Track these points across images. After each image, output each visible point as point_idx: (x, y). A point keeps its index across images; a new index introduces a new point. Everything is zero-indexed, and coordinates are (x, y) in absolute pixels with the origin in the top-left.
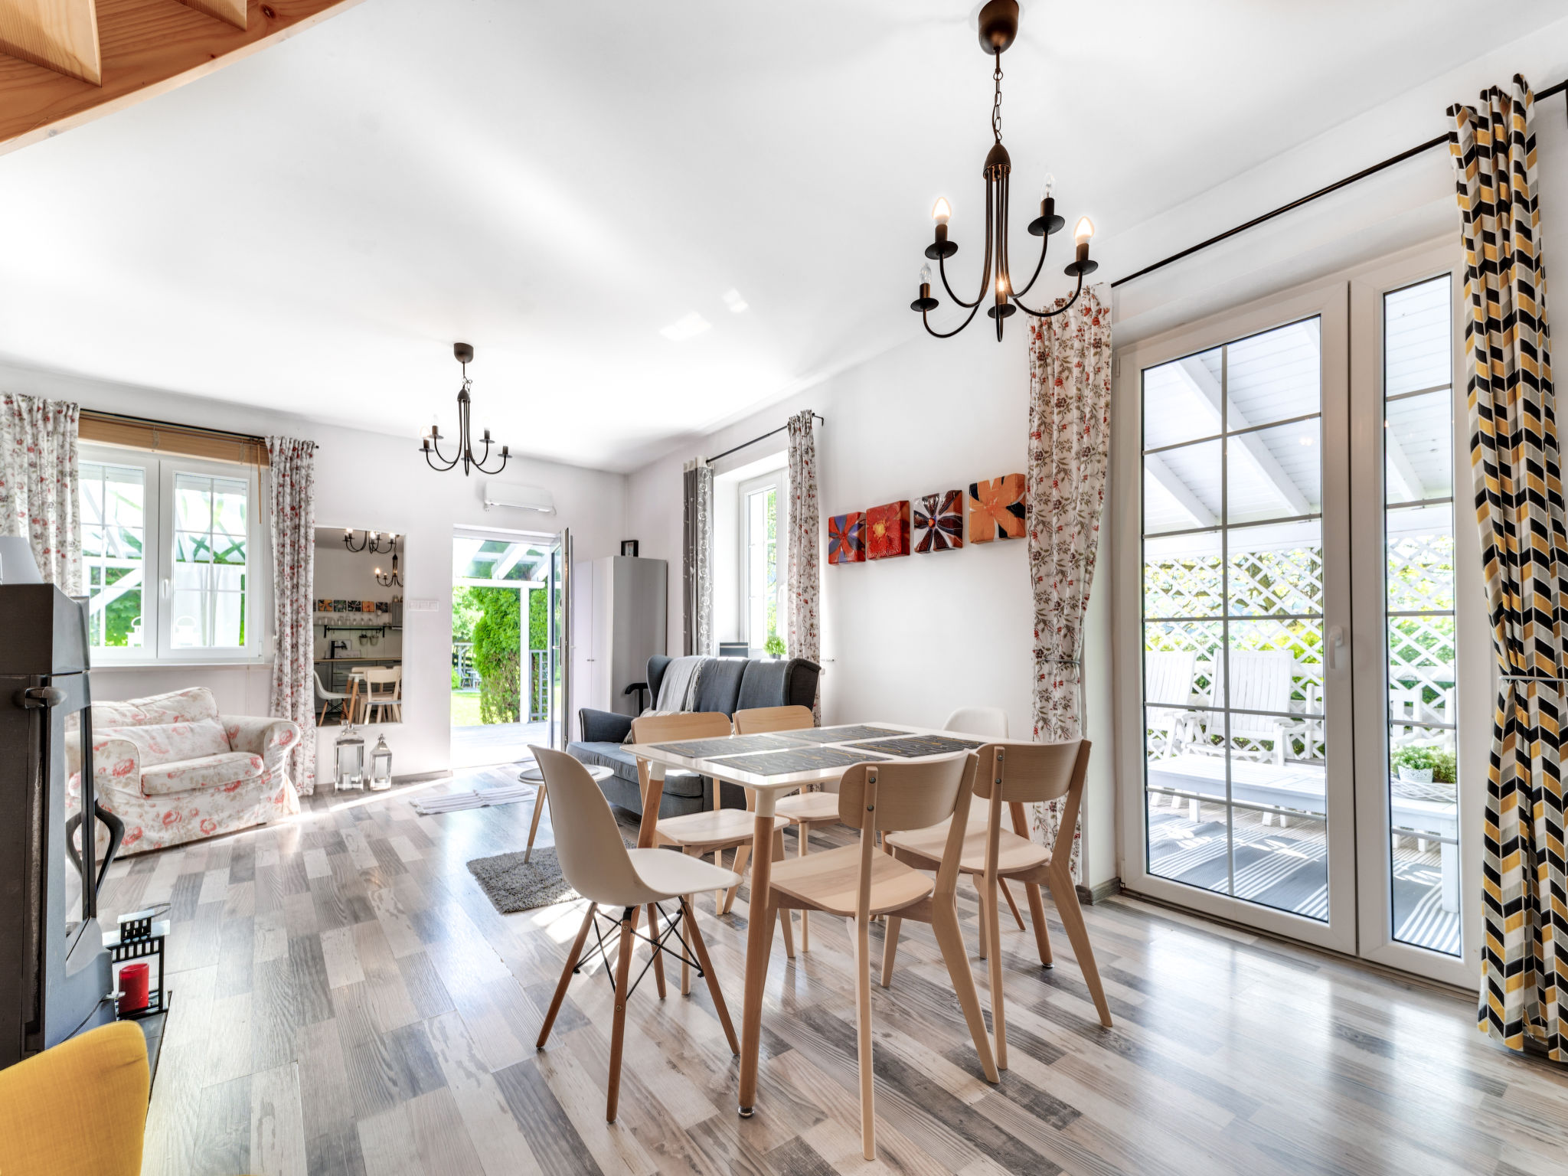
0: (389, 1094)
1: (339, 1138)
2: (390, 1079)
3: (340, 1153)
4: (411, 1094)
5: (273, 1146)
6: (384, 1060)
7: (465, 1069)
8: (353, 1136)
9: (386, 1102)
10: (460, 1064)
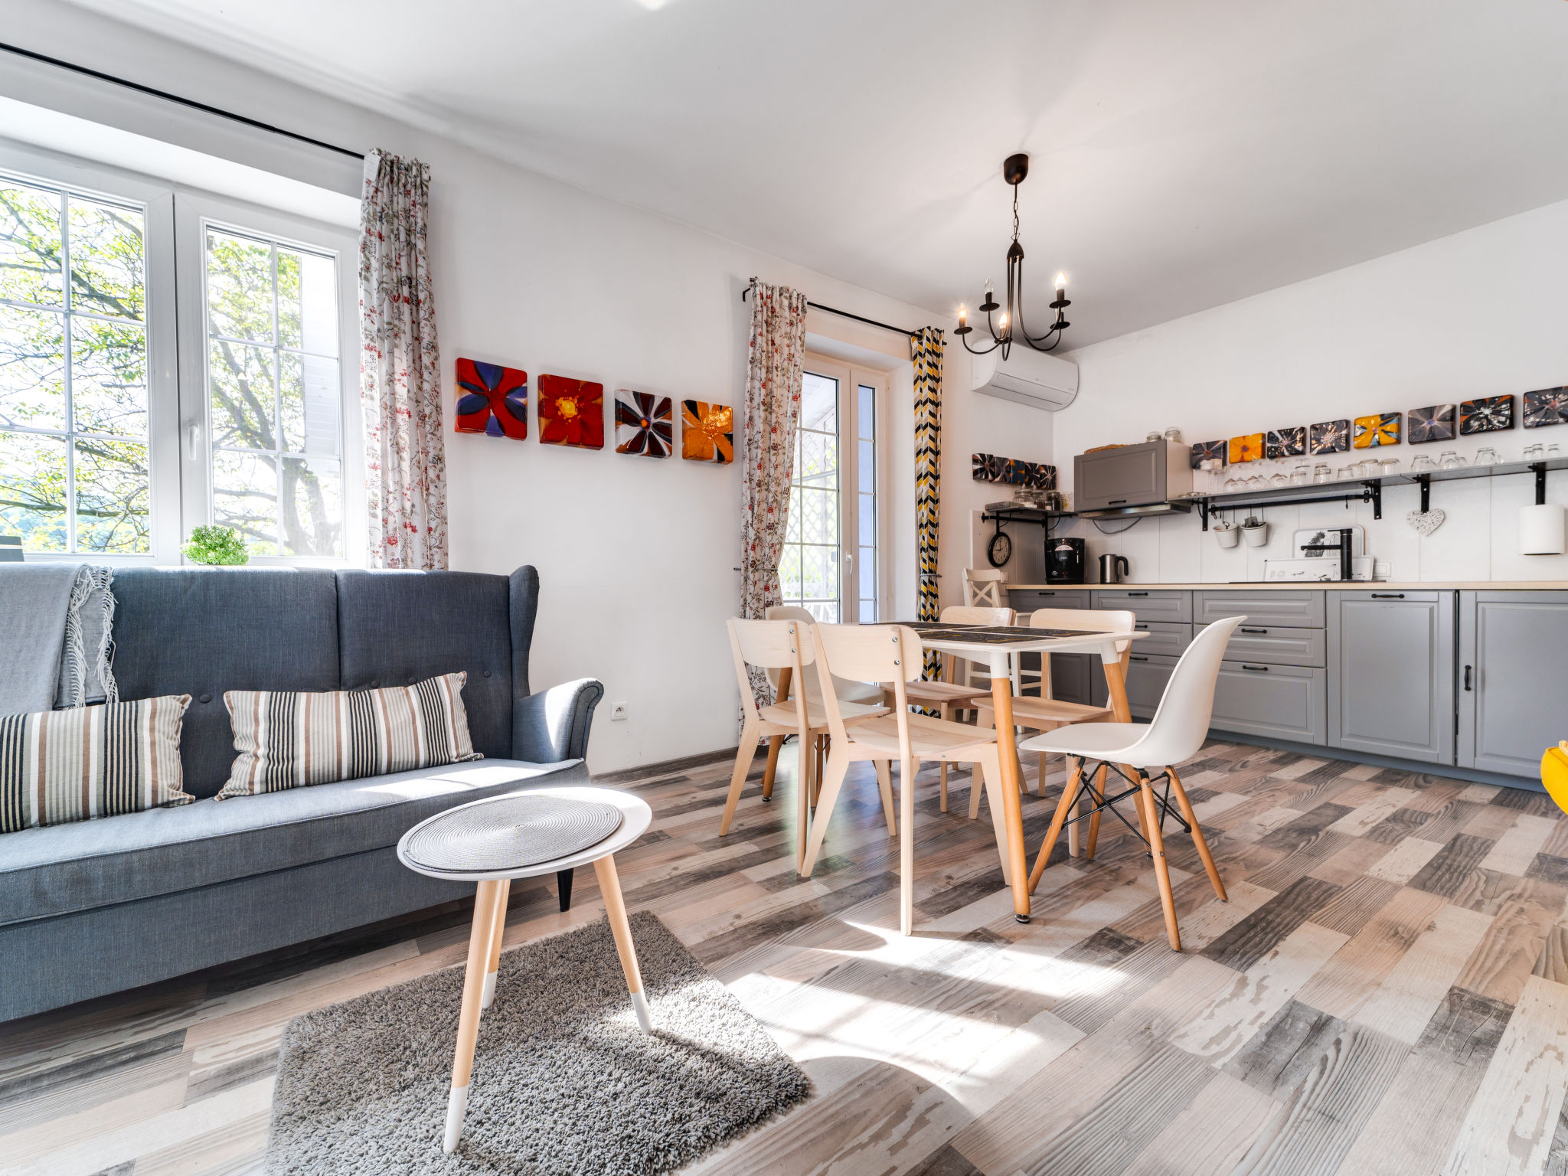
0: (1355, 1039)
1: (1443, 1048)
2: (1338, 1051)
3: (1452, 1038)
4: (1334, 1023)
5: (1527, 1099)
6: (1322, 1072)
7: (1258, 994)
8: (1427, 1039)
9: (1366, 1037)
10: (1255, 1001)
